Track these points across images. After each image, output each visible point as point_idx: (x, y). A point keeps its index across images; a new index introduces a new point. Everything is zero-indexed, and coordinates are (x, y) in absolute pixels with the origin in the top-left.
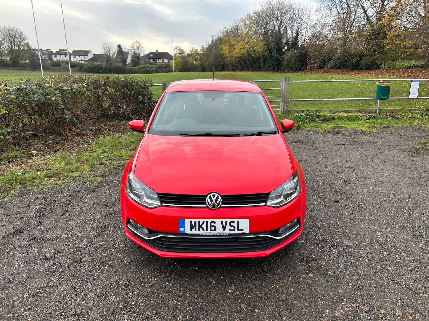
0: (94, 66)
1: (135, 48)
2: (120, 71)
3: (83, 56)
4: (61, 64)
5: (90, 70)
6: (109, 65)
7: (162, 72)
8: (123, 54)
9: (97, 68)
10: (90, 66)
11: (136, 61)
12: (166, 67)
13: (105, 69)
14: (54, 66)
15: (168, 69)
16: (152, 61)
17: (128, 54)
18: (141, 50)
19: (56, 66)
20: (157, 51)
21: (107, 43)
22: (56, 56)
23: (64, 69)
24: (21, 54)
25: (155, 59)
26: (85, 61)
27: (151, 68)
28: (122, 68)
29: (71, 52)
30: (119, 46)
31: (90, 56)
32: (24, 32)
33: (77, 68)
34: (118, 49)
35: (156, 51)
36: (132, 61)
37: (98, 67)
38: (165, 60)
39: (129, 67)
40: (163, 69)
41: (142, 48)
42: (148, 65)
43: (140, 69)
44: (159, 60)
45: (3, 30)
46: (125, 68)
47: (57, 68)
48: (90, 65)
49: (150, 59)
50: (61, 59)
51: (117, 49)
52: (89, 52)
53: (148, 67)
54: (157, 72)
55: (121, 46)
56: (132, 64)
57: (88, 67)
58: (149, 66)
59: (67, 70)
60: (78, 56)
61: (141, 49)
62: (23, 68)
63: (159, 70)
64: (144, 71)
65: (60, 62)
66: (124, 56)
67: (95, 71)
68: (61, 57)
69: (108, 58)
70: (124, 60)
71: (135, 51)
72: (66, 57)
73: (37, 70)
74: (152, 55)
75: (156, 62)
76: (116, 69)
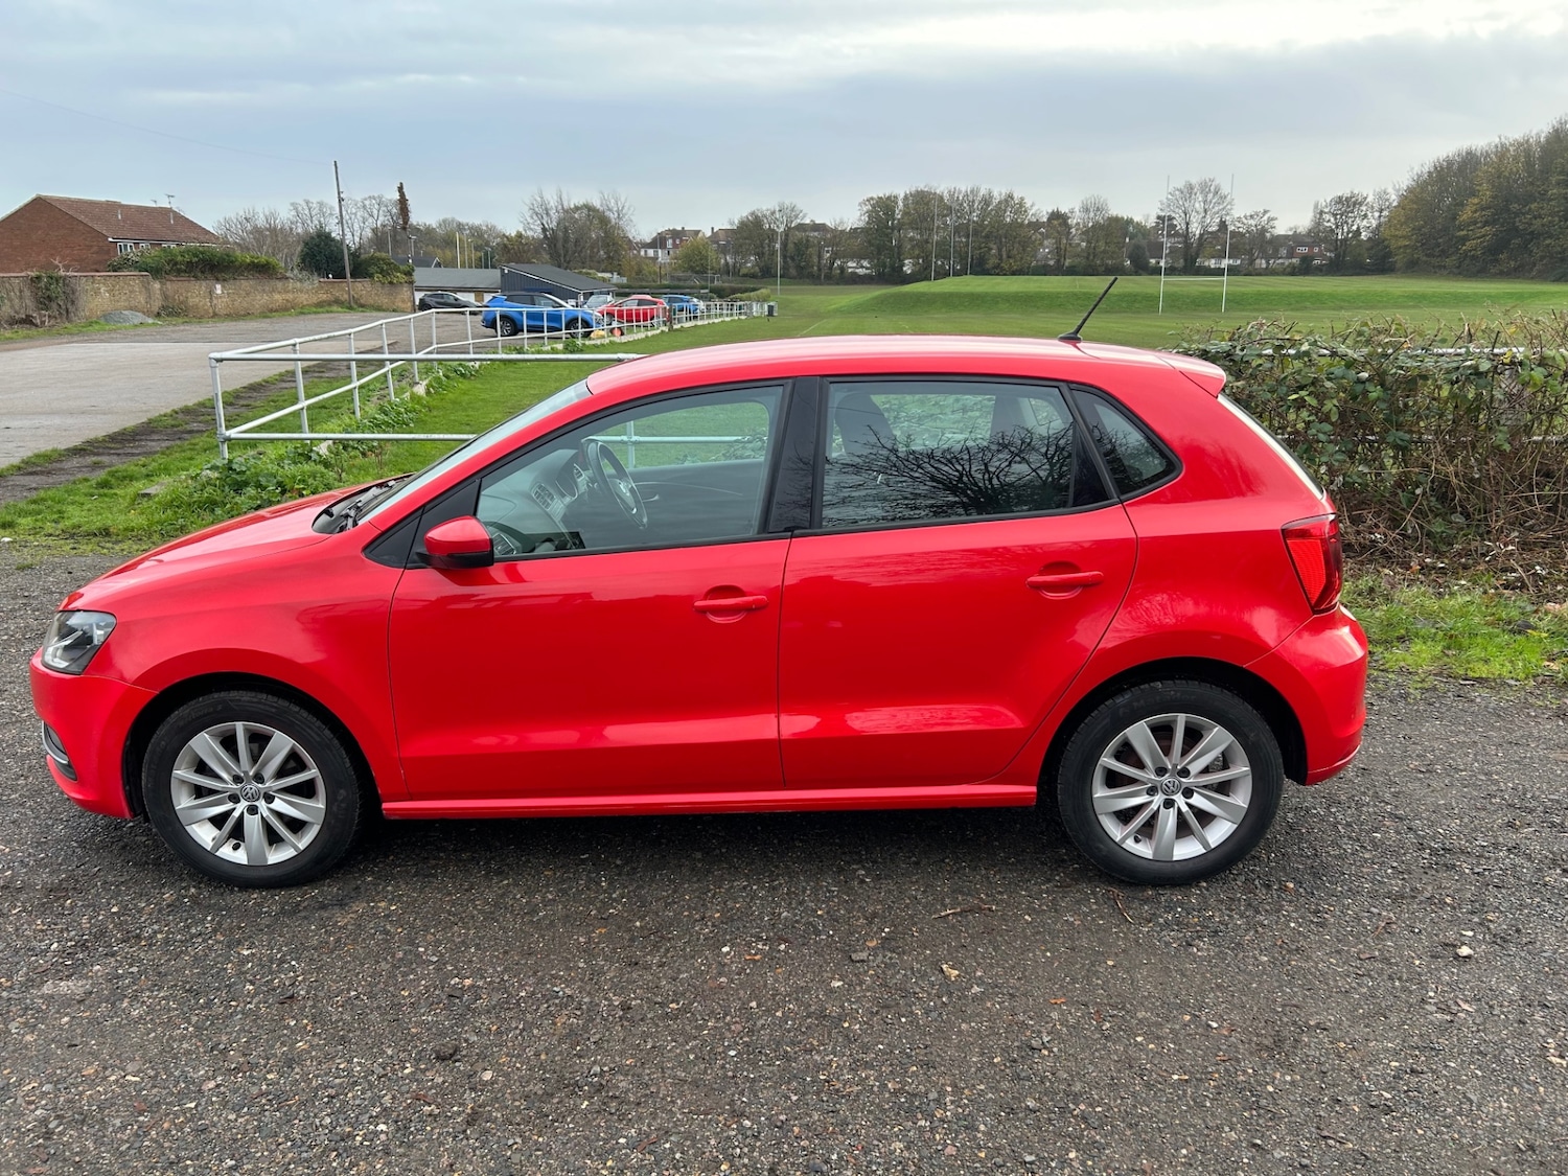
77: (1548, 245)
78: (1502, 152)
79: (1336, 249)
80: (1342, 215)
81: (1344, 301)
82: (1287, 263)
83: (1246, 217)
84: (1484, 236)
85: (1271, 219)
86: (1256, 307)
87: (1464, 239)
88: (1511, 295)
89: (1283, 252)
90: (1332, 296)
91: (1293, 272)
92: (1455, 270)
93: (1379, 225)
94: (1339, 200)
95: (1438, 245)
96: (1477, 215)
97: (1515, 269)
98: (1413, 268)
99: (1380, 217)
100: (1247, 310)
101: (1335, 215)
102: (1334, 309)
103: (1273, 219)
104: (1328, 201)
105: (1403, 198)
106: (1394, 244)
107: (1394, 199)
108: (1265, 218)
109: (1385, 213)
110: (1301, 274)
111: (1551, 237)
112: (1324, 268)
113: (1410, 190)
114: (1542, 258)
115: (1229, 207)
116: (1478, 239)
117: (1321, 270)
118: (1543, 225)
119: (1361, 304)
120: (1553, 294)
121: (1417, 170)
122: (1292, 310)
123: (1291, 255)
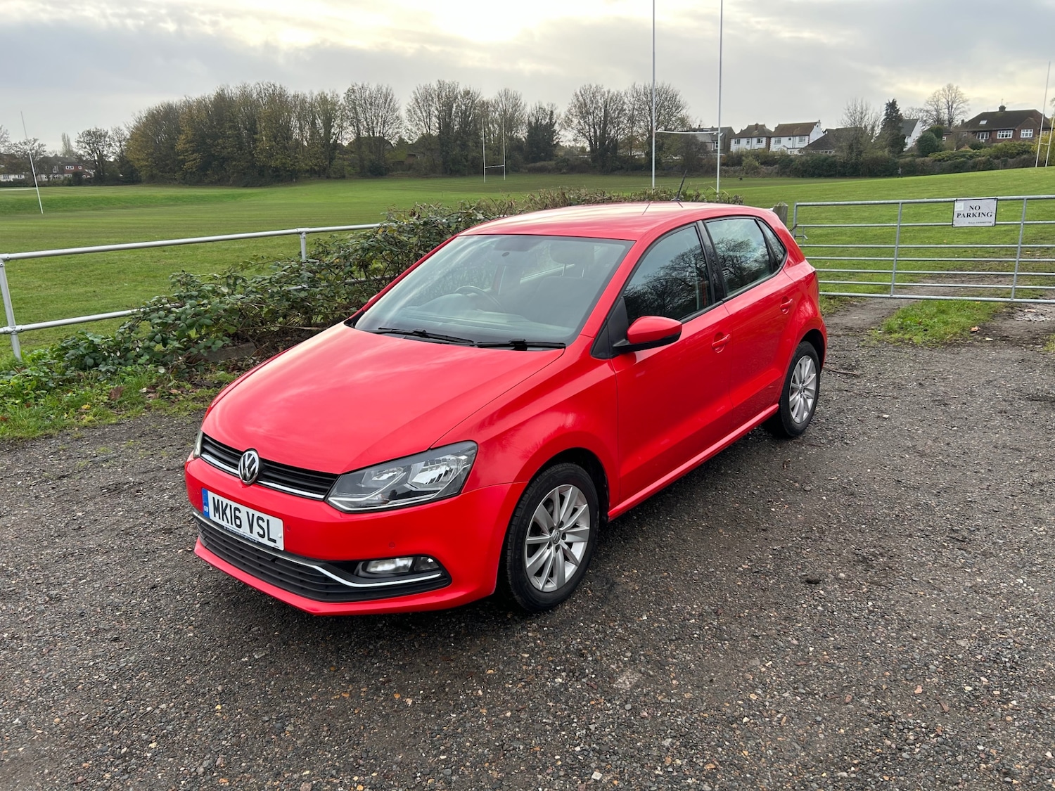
0: (816, 159)
1: (940, 104)
2: (880, 168)
3: (797, 138)
4: (744, 158)
5: (805, 171)
6: (854, 154)
7: (1005, 166)
8: (900, 125)
9: (823, 165)
10: (808, 161)
11: (931, 140)
12: (1018, 154)
13: (844, 167)
14: (728, 166)
15: (1024, 159)
16: (982, 137)
17: (913, 123)
18: (959, 108)
19: (733, 165)
20: (1002, 108)
21: (860, 101)
22: (739, 142)
23: (747, 170)
24: (667, 142)
25: (991, 132)
26: (801, 150)
27: (971, 157)
28: (888, 162)
29: (773, 130)
30: (892, 106)
31: (815, 135)
32: (680, 94)
33: (777, 166)
34: (887, 113)
35: (998, 110)
36: (921, 141)
37: (827, 161)
38: (1022, 132)
39: (908, 156)
40: (1009, 160)
41: (962, 104)
42: (966, 149)
43: (940, 160)
44: (1005, 134)
45: (642, 93)
46: (897, 160)
47: (732, 168)
48: (809, 158)
49: (974, 132)
50: (748, 147)
51: (885, 112)
52: (815, 127)
53: (963, 156)
54: (988, 166)
55: (897, 103)
56: (919, 149)
57: (803, 164)
58: (967, 152)
59: (755, 172)
60: (788, 138)
61: (959, 106)
62: (665, 172)
63: (996, 161)
64: (950, 166)
65: (743, 155)
66: (899, 129)
67: (816, 172)
68: (748, 142)
69: (856, 138)
70: (898, 142)
71: (939, 114)
72: (759, 141)
73: (692, 175)
74: (983, 122)
75: (995, 140)
76: (870, 166)
77: (235, 165)
78: (189, 106)
79: (96, 167)
80: (93, 144)
81: (127, 203)
82: (62, 178)
83: (20, 143)
84: (195, 160)
85: (40, 146)
86: (65, 208)
87: (184, 162)
88: (228, 196)
89: (55, 169)
90: (118, 199)
91: (70, 183)
92: (182, 181)
93: (122, 152)
94: (89, 133)
95: (167, 165)
96: (187, 146)
97: (219, 180)
98: (153, 180)
99: (121, 145)
100: (59, 211)
101: (89, 144)
102: (123, 208)
103: (42, 145)
104: (81, 133)
105: (133, 134)
106: (137, 165)
107: (127, 134)
108: (36, 144)
109: (123, 143)
110: (76, 185)
111: (235, 160)
112: (92, 181)
113: (137, 128)
114: (233, 173)
115: (5, 135)
116: (193, 161)
117: (90, 182)
118: (228, 153)
119: (139, 204)
120: (250, 194)
121: (137, 115)
122: (93, 210)
123: (62, 171)
